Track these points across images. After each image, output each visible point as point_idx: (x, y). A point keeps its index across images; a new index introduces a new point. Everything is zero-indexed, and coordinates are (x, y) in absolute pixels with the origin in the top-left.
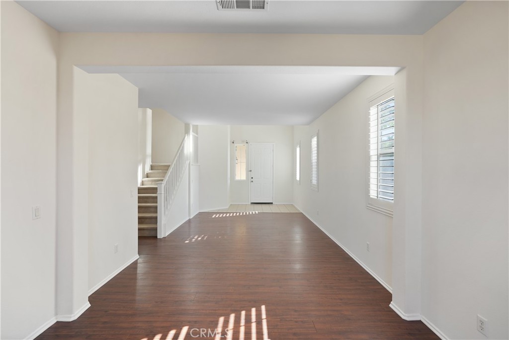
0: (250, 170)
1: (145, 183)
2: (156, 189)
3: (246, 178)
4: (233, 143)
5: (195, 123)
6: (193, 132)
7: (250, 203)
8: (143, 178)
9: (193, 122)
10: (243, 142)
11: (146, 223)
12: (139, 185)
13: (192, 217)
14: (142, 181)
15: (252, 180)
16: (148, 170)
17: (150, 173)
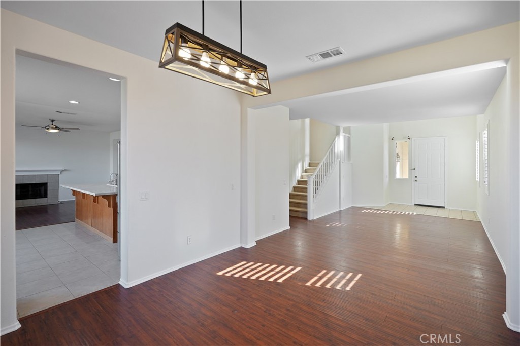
0: (413, 168)
1: (304, 177)
2: (306, 181)
3: (409, 176)
4: (392, 139)
5: (346, 125)
6: (343, 132)
7: (413, 205)
8: (302, 173)
9: (343, 125)
10: (404, 138)
11: (301, 208)
12: (299, 179)
13: (342, 209)
14: (302, 175)
15: (416, 179)
16: (306, 166)
17: (308, 169)
